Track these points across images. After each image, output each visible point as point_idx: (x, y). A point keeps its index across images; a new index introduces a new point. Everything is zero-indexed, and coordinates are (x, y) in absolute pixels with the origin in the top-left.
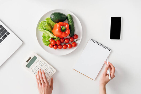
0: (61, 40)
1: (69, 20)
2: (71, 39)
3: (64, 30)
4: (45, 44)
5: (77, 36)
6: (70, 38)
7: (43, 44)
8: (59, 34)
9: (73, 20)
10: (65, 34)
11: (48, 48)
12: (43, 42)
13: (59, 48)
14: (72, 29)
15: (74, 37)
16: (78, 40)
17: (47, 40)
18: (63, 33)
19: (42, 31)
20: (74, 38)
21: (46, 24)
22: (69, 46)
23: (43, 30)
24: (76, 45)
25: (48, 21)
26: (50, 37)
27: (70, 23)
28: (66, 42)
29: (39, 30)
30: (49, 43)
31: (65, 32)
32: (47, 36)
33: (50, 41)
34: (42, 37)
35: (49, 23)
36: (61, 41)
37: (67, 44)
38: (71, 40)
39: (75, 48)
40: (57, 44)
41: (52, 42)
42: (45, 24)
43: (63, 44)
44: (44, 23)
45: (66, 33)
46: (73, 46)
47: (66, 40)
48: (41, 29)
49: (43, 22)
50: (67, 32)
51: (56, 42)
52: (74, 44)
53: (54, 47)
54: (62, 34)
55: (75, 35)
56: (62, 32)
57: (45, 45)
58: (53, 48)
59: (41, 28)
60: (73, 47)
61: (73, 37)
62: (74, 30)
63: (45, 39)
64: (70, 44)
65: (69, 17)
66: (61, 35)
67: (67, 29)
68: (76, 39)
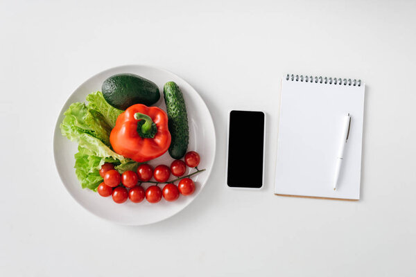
0: (141, 171)
1: (171, 100)
2: (174, 168)
3: (147, 131)
4: (84, 182)
5: (196, 158)
6: (173, 164)
7: (78, 182)
8: (130, 145)
9: (183, 102)
10: (152, 148)
11: (95, 196)
12: (76, 176)
13: (132, 198)
14: (181, 131)
15: (188, 160)
16: (199, 171)
17: (91, 171)
18: (146, 143)
19: (73, 135)
20: (185, 165)
21: (88, 115)
22: (167, 191)
23: (76, 132)
24: (192, 188)
25: (93, 105)
26: (100, 158)
27: (173, 110)
28: (158, 177)
29: (64, 132)
30: (98, 179)
31: (152, 142)
32: (90, 154)
33: (102, 171)
34: (76, 157)
35: (99, 110)
36: (138, 175)
37: (162, 186)
38: (175, 172)
39: (190, 200)
40: (125, 183)
41: (108, 176)
42: (84, 114)
43: (146, 185)
44: (82, 111)
45: (156, 144)
46: (182, 191)
47: (158, 172)
48: (70, 131)
49: (76, 109)
50: (158, 141)
51: (121, 176)
52: (184, 183)
53: (116, 193)
54: (140, 145)
55: (191, 152)
56: (143, 139)
57: (84, 186)
58: (109, 199)
59: (69, 127)
60: (182, 196)
61: (183, 159)
62: (187, 137)
63: (85, 167)
64: (171, 185)
65: (169, 91)
66: (137, 150)
67: (161, 128)
68: (191, 166)
